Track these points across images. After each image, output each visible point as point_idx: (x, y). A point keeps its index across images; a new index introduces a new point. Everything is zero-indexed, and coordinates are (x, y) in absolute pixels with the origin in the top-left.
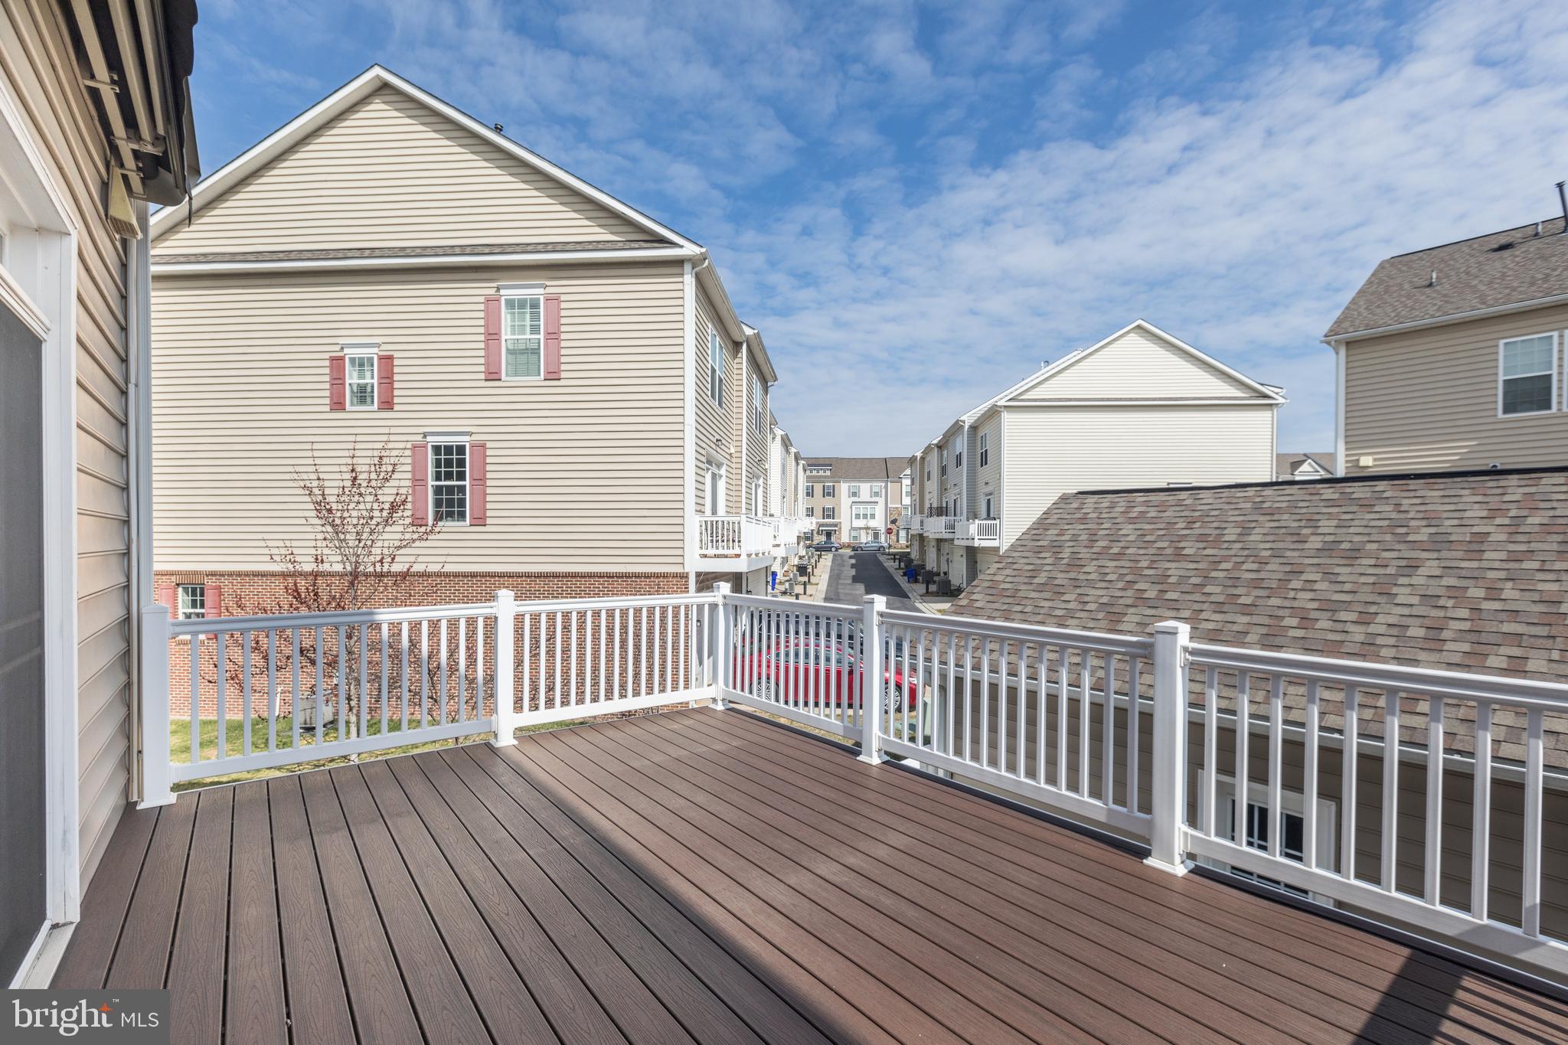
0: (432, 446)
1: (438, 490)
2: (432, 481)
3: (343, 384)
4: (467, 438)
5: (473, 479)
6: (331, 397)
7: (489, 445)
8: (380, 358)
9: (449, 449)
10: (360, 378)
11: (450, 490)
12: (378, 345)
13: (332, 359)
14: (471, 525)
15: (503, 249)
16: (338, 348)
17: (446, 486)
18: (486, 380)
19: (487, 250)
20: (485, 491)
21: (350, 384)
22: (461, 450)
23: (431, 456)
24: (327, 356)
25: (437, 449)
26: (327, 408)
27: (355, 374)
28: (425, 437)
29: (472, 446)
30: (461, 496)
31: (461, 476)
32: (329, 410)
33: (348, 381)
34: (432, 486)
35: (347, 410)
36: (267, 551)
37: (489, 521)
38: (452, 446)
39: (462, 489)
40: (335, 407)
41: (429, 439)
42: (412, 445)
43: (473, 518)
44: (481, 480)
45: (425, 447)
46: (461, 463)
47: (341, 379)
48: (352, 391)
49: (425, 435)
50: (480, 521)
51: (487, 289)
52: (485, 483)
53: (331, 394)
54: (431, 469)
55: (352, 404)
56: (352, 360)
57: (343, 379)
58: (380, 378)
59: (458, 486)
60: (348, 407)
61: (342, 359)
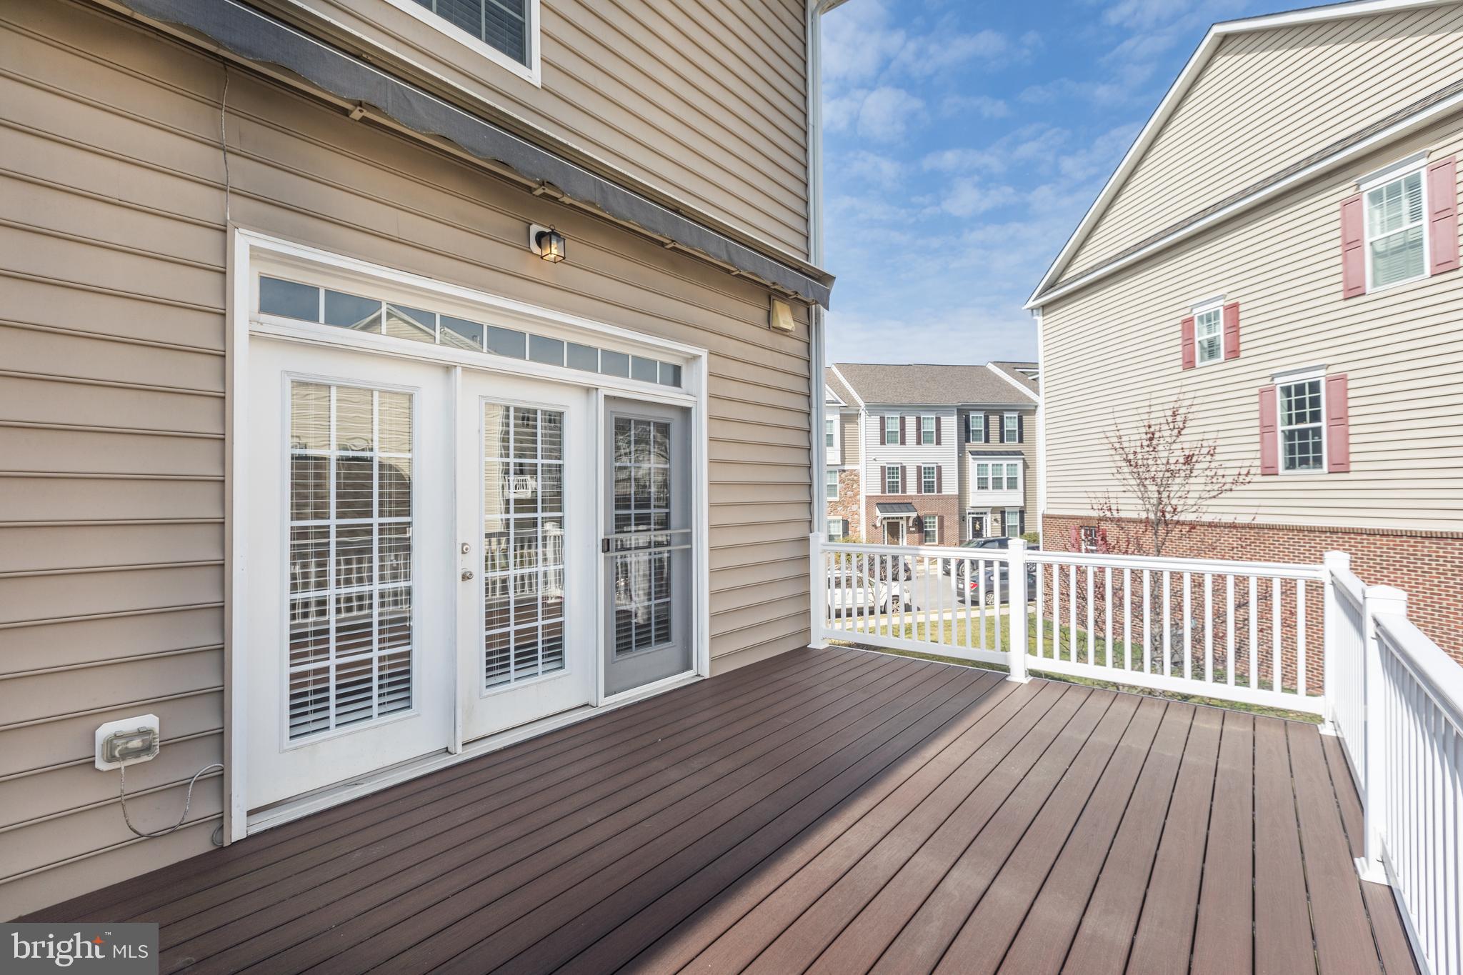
0: (1282, 388)
1: (1290, 436)
2: (1282, 425)
3: (1193, 343)
4: (1322, 372)
5: (1330, 418)
6: (1183, 358)
7: (1350, 376)
8: (1226, 309)
9: (1300, 389)
10: (1209, 333)
11: (1303, 434)
12: (1223, 296)
13: (1184, 322)
14: (1330, 473)
15: (1360, 136)
16: (1189, 309)
17: (1299, 431)
18: (1346, 299)
19: (1338, 147)
20: (1347, 431)
21: (1199, 342)
22: (1314, 387)
23: (1280, 399)
24: (1179, 320)
25: (1287, 391)
26: (1180, 369)
27: (1205, 330)
28: (1272, 380)
29: (1329, 381)
30: (1317, 439)
31: (1316, 417)
32: (1182, 370)
33: (1197, 339)
34: (1283, 431)
35: (1197, 367)
36: (1088, 501)
37: (1353, 467)
38: (1304, 384)
39: (1317, 432)
40: (1188, 365)
41: (1277, 380)
42: (1260, 390)
43: (1331, 463)
44: (1341, 420)
45: (1273, 390)
46: (1315, 402)
47: (1191, 339)
48: (1202, 348)
49: (1273, 377)
50: (1341, 466)
51: (1345, 191)
52: (1347, 421)
53: (1184, 354)
54: (1280, 413)
55: (1202, 359)
56: (1201, 318)
57: (1192, 338)
58: (1226, 328)
59: (1313, 429)
60: (1198, 364)
61: (1191, 320)
